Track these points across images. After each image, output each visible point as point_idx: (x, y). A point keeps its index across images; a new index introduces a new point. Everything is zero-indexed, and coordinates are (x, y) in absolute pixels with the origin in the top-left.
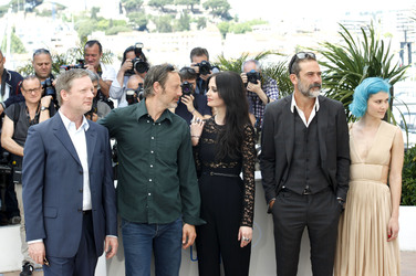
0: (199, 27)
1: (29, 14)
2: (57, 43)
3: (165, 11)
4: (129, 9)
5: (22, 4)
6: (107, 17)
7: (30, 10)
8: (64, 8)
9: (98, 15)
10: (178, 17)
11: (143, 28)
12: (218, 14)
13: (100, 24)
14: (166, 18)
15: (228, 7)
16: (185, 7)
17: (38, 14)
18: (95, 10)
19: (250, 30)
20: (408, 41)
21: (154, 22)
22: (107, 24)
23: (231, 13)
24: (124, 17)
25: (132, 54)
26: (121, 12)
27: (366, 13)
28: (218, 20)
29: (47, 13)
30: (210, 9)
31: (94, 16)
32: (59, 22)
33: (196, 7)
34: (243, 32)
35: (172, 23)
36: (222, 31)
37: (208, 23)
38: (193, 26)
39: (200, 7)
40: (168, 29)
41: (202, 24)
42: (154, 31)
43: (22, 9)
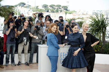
0: (60, 12)
1: (22, 7)
2: (28, 14)
3: (53, 8)
4: (45, 7)
5: (21, 5)
6: (40, 9)
7: (23, 6)
8: (30, 6)
9: (38, 8)
10: (56, 9)
11: (48, 11)
12: (65, 9)
13: (38, 10)
14: (53, 10)
15: (67, 8)
16: (57, 7)
17: (24, 7)
18: (37, 7)
19: (72, 13)
20: (108, 17)
21: (50, 10)
22: (40, 10)
23: (68, 9)
24: (44, 9)
25: (48, 17)
26: (43, 8)
27: (98, 11)
28: (65, 10)
29: (26, 7)
30: (63, 8)
31: (37, 8)
32: (29, 9)
33: (60, 7)
34: (70, 14)
35: (54, 11)
36: (66, 13)
37: (62, 11)
38: (59, 11)
39: (61, 7)
40: (54, 12)
41: (61, 11)
42: (50, 12)
43: (21, 6)
